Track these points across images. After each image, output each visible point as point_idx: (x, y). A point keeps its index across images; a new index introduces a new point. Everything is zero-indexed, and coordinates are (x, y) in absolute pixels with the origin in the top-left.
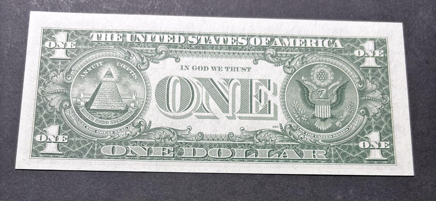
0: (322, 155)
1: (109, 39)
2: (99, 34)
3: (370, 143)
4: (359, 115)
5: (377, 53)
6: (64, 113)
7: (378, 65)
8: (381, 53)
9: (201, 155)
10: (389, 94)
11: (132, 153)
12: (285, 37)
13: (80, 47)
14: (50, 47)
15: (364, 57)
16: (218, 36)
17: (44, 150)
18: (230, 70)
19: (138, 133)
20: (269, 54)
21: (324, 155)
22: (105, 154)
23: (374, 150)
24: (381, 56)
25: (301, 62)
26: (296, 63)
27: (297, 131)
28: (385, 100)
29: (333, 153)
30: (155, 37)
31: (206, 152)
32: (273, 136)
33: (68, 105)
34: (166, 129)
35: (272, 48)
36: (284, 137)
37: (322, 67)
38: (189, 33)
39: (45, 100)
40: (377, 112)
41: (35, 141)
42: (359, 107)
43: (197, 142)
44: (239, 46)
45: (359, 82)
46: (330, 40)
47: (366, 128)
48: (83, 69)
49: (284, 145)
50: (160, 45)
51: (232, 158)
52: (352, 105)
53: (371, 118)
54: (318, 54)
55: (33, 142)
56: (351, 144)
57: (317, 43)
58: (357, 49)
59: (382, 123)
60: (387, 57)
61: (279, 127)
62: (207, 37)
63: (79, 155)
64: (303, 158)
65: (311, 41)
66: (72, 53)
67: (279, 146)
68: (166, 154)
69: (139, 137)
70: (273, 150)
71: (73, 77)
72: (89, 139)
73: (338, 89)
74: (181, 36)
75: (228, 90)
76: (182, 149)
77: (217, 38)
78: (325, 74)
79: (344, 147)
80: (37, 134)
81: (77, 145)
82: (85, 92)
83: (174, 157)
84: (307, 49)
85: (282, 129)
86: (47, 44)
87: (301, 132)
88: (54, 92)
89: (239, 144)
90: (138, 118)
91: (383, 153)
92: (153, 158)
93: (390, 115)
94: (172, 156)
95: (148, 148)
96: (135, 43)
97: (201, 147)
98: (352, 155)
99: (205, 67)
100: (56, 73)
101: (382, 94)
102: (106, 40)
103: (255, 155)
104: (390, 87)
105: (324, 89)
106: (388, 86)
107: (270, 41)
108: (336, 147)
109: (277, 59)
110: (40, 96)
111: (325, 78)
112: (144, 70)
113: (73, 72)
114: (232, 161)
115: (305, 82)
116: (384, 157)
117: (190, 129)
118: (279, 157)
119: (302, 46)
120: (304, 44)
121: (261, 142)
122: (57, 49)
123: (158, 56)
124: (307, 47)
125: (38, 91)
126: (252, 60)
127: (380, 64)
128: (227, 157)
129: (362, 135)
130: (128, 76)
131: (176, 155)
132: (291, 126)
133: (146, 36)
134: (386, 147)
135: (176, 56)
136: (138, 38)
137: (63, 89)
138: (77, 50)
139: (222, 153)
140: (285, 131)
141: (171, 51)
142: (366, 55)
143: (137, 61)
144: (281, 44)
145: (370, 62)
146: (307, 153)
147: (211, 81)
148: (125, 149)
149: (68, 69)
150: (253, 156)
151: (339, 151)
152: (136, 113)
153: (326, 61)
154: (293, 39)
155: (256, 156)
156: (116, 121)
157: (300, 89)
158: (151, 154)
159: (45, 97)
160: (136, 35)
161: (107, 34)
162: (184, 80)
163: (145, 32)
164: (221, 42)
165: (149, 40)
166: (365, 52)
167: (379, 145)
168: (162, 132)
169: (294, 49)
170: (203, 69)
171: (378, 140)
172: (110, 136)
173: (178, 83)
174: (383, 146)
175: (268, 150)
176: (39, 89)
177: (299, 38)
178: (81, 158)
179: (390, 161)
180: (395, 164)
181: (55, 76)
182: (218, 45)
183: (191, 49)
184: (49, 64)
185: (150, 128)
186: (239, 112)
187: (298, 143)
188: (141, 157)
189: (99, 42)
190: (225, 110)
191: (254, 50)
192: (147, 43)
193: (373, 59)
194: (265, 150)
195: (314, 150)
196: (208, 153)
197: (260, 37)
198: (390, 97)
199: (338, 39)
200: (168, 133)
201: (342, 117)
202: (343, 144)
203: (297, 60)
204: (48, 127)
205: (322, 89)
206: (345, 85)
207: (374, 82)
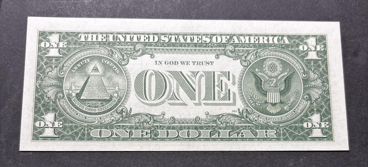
0: (272, 134)
1: (94, 39)
2: (86, 35)
4: (303, 100)
5: (318, 48)
6: (58, 103)
7: (319, 58)
8: (321, 48)
9: (174, 136)
10: (328, 82)
11: (116, 135)
12: (242, 35)
13: (71, 46)
14: (45, 46)
15: (307, 51)
16: (186, 35)
17: (43, 134)
18: (196, 64)
19: (121, 119)
20: (229, 50)
21: (274, 134)
22: (93, 136)
23: (316, 129)
24: (321, 50)
25: (255, 56)
26: (251, 57)
27: (252, 114)
28: (325, 87)
29: (282, 132)
30: (133, 37)
31: (177, 132)
32: (233, 119)
33: (61, 96)
34: (144, 114)
35: (230, 45)
36: (242, 120)
37: (273, 60)
38: (162, 33)
39: (43, 92)
40: (318, 97)
41: (35, 126)
42: (303, 94)
43: (170, 125)
44: (204, 43)
45: (304, 72)
46: (279, 37)
47: (309, 111)
48: (73, 65)
49: (242, 126)
50: (137, 44)
51: (200, 138)
52: (298, 92)
53: (313, 102)
54: (269, 49)
55: (34, 127)
56: (297, 125)
57: (268, 40)
58: (302, 45)
59: (322, 107)
60: (326, 51)
61: (238, 111)
62: (177, 37)
63: (73, 138)
64: (257, 137)
65: (263, 38)
66: (64, 52)
67: (238, 128)
68: (144, 136)
69: (122, 121)
70: (233, 131)
71: (65, 72)
72: (80, 124)
73: (286, 79)
74: (155, 36)
75: (195, 81)
76: (157, 131)
77: (185, 37)
78: (275, 66)
79: (291, 128)
80: (36, 121)
81: (70, 129)
82: (76, 84)
83: (151, 138)
84: (260, 46)
85: (240, 113)
86: (42, 45)
87: (256, 115)
88: (50, 85)
89: (204, 126)
90: (120, 106)
91: (323, 132)
92: (134, 139)
93: (329, 100)
94: (150, 137)
95: (129, 131)
96: (116, 43)
97: (173, 129)
98: (298, 134)
99: (175, 62)
100: (51, 69)
101: (322, 82)
102: (92, 40)
103: (217, 135)
104: (329, 77)
106: (327, 75)
107: (229, 39)
108: (285, 127)
109: (235, 54)
110: (39, 88)
111: (275, 70)
112: (125, 65)
113: (65, 67)
114: (199, 140)
115: (258, 73)
116: (324, 135)
117: (164, 115)
118: (237, 136)
119: (256, 43)
120: (257, 41)
121: (223, 124)
122: (51, 49)
123: (136, 53)
124: (260, 44)
125: (36, 85)
126: (214, 55)
127: (321, 56)
128: (195, 137)
129: (306, 116)
130: (111, 70)
132: (247, 110)
133: (125, 36)
134: (325, 126)
135: (151, 53)
136: (119, 38)
137: (57, 82)
138: (68, 49)
139: (191, 134)
140: (243, 115)
141: (147, 49)
142: (309, 50)
143: (118, 58)
144: (238, 41)
145: (313, 55)
146: (261, 133)
147: (180, 74)
148: (111, 132)
149: (61, 65)
150: (216, 136)
151: (287, 131)
152: (119, 102)
153: (275, 56)
154: (248, 37)
155: (219, 136)
156: (102, 109)
157: (254, 79)
158: (132, 135)
159: (42, 89)
160: (117, 36)
161: (93, 35)
162: (158, 73)
163: (125, 33)
165: (128, 40)
166: (308, 47)
167: (320, 125)
168: (140, 117)
169: (249, 45)
170: (174, 64)
171: (319, 120)
172: (97, 121)
173: (153, 76)
174: (323, 126)
175: (228, 130)
176: (37, 83)
177: (253, 36)
178: (74, 140)
179: (329, 138)
180: (333, 141)
181: (50, 72)
182: (186, 43)
183: (163, 46)
184: (45, 61)
185: (130, 114)
186: (204, 99)
187: (253, 124)
188: (124, 138)
189: (86, 42)
190: (193, 98)
191: (216, 47)
192: (127, 42)
193: (315, 53)
194: (226, 130)
195: (266, 130)
196: (179, 133)
197: (221, 35)
198: (329, 85)
199: (286, 36)
200: (146, 118)
201: (289, 102)
202: (290, 124)
203: (252, 54)
204: (46, 115)
205: (273, 79)
206: (292, 75)
207: (315, 72)
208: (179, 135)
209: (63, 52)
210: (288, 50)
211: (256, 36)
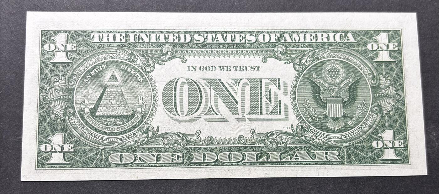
0: (334, 156)
1: (111, 40)
2: (101, 35)
3: (383, 142)
4: (372, 113)
5: (391, 47)
6: (68, 121)
7: (392, 59)
8: (395, 46)
9: (211, 160)
10: (403, 89)
11: (141, 161)
12: (295, 32)
13: (81, 49)
14: (49, 49)
15: (377, 51)
16: (225, 33)
17: (49, 160)
18: (238, 69)
19: (146, 139)
20: (279, 51)
21: (336, 157)
22: (112, 162)
23: (387, 149)
24: (395, 49)
25: (312, 58)
26: (307, 60)
27: (309, 132)
28: (399, 96)
29: (345, 153)
30: (159, 37)
31: (216, 155)
32: (285, 138)
33: (72, 113)
34: (175, 134)
35: (281, 45)
36: (296, 139)
37: (334, 63)
38: (195, 31)
39: (48, 107)
40: (390, 109)
41: (40, 151)
42: (372, 105)
43: (206, 146)
44: (247, 43)
45: (372, 77)
46: (342, 34)
47: (380, 126)
48: (86, 73)
49: (296, 147)
50: (165, 45)
51: (243, 162)
52: (365, 102)
53: (385, 116)
54: (329, 49)
55: (38, 152)
56: (364, 144)
57: (328, 38)
58: (370, 43)
60: (401, 50)
61: (291, 128)
62: (214, 35)
63: (87, 165)
64: (315, 160)
65: (322, 35)
66: (74, 56)
67: (291, 148)
68: (175, 160)
69: (147, 143)
70: (285, 153)
71: (75, 82)
72: (95, 147)
73: (350, 87)
74: (187, 34)
75: (237, 91)
76: (192, 154)
77: (225, 35)
79: (357, 147)
80: (41, 144)
81: (84, 154)
82: (89, 97)
83: (183, 163)
84: (317, 44)
85: (293, 131)
86: (46, 47)
87: (313, 133)
88: (57, 98)
89: (250, 147)
90: (145, 123)
91: (397, 153)
92: (163, 165)
93: (404, 112)
94: (182, 162)
95: (157, 155)
96: (139, 44)
97: (211, 152)
98: (365, 155)
100: (57, 78)
101: (396, 90)
102: (108, 40)
103: (266, 158)
104: (404, 82)
105: (335, 87)
106: (402, 81)
107: (279, 37)
108: (349, 147)
109: (287, 56)
110: (43, 103)
111: (337, 75)
112: (150, 73)
113: (75, 76)
114: (243, 165)
115: (316, 79)
116: (398, 156)
117: (199, 133)
118: (291, 159)
119: (312, 41)
120: (315, 39)
121: (272, 144)
122: (57, 52)
123: (163, 57)
124: (318, 42)
125: (39, 98)
126: (261, 58)
127: (395, 57)
128: (238, 161)
129: (376, 133)
130: (133, 79)
131: (185, 161)
132: (302, 127)
133: (150, 35)
134: (400, 145)
135: (182, 57)
136: (142, 38)
137: (66, 94)
138: (78, 52)
139: (233, 157)
140: (297, 132)
141: (177, 51)
142: (380, 49)
143: (142, 63)
144: (290, 40)
145: (384, 56)
146: (320, 155)
147: (219, 82)
148: (134, 156)
149: (70, 73)
150: (264, 159)
151: (352, 151)
152: (143, 118)
153: (337, 57)
154: (304, 34)
155: (267, 159)
156: (123, 128)
157: (311, 88)
158: (159, 160)
159: (47, 104)
160: (139, 35)
161: (109, 34)
162: (191, 81)
163: (149, 31)
164: (229, 40)
165: (153, 40)
166: (378, 45)
167: (393, 143)
168: (170, 137)
169: (304, 45)
170: (211, 69)
171: (391, 139)
172: (117, 143)
173: (185, 85)
174: (397, 145)
175: (279, 152)
176: (41, 96)
177: (310, 33)
178: (89, 168)
179: (404, 160)
180: (409, 164)
181: (56, 81)
182: (225, 43)
183: (197, 48)
184: (49, 68)
185: (158, 133)
186: (249, 114)
187: (310, 144)
188: (149, 163)
189: (100, 43)
190: (234, 111)
191: (263, 48)
192: (151, 43)
193: (387, 53)
194: (277, 152)
195: (326, 151)
196: (218, 157)
197: (269, 33)
198: (405, 93)
199: (350, 31)
200: (177, 138)
201: (354, 116)
202: (356, 144)
203: (307, 57)
204: (52, 136)
205: (334, 87)
206: (357, 82)
207: (387, 77)
208: (219, 158)
209: (72, 57)
210: (353, 50)
211: (313, 33)
